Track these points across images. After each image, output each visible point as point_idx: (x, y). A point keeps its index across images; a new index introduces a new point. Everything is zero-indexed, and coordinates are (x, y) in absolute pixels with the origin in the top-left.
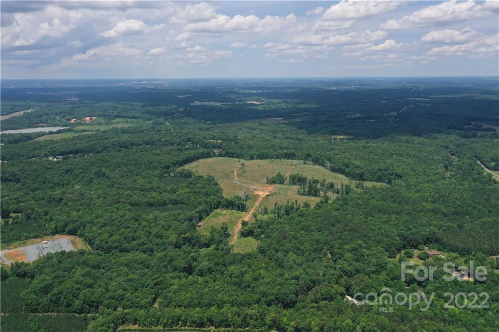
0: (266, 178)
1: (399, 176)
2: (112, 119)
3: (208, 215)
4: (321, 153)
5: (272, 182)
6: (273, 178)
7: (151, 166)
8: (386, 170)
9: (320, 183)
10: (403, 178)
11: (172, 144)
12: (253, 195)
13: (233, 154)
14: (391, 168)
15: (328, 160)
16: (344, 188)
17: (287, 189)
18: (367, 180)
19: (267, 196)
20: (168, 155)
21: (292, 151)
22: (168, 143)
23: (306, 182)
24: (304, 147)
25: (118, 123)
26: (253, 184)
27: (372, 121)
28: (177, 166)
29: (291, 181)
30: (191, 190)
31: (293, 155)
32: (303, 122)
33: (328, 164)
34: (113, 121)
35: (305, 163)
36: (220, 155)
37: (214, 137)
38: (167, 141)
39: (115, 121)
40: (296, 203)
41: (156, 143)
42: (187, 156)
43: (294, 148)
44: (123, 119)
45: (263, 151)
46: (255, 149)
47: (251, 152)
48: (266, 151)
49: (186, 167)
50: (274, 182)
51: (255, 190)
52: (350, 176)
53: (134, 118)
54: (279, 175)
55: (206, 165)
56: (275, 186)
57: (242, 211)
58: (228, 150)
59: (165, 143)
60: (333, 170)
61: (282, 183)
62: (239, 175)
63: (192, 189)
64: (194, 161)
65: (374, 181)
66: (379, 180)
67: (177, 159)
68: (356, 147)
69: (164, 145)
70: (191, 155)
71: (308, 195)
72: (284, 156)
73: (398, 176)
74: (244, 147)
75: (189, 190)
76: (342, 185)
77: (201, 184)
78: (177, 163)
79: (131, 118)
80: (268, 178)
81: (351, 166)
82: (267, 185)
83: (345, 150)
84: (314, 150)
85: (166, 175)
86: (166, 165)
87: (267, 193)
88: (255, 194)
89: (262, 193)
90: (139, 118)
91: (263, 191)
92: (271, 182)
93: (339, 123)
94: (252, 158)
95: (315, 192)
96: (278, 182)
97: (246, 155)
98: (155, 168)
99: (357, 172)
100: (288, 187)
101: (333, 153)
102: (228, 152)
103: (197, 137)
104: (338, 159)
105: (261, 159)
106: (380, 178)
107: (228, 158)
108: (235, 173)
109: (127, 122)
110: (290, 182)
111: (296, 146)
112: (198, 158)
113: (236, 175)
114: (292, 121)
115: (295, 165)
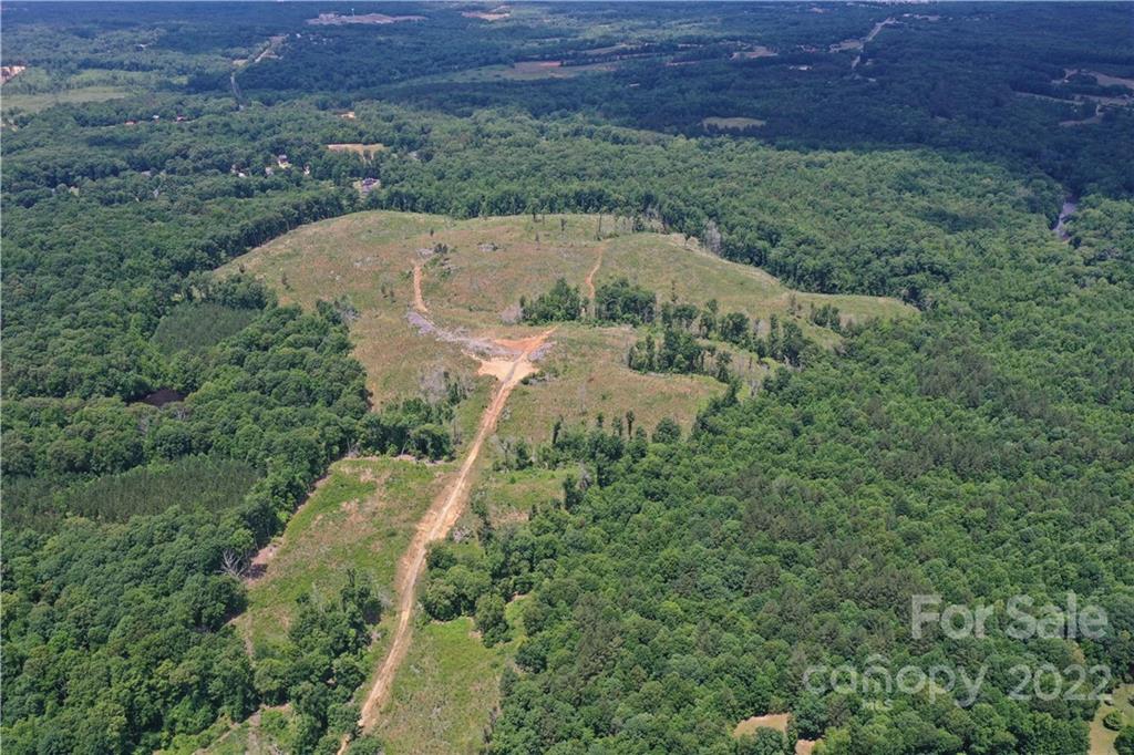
0: (518, 303)
1: (941, 274)
2: (72, 72)
3: (301, 498)
4: (685, 189)
5: (538, 316)
6: (541, 299)
7: (124, 267)
8: (898, 253)
9: (699, 318)
10: (955, 283)
11: (224, 168)
12: (478, 379)
13: (415, 200)
14: (913, 246)
15: (711, 217)
16: (781, 333)
17: (592, 345)
18: (841, 290)
19: (525, 382)
20: (195, 213)
21: (596, 185)
22: (209, 161)
23: (651, 312)
24: (632, 166)
25: (90, 84)
26: (474, 327)
27: (805, 68)
28: (223, 254)
29: (604, 307)
30: (247, 376)
31: (600, 198)
32: (616, 76)
33: (714, 233)
34: (73, 79)
35: (639, 228)
36: (374, 204)
37: (361, 134)
38: (207, 155)
39: (78, 78)
40: (630, 423)
41: (169, 164)
42: (258, 218)
43: (604, 174)
44: (107, 71)
45: (506, 188)
46: (482, 182)
47: (473, 191)
48: (515, 187)
49: (252, 262)
50: (547, 317)
51: (483, 354)
52: (785, 276)
53: (138, 70)
54: (562, 289)
55: (322, 250)
56: (550, 330)
57: (437, 457)
58: (396, 188)
59: (199, 164)
60: (730, 252)
61: (572, 315)
62: (429, 289)
63: (255, 369)
64: (285, 232)
65: (863, 291)
66: (879, 287)
67: (223, 231)
68: (789, 167)
69: (196, 170)
70: (270, 215)
71: (663, 369)
72: (573, 202)
73: (937, 273)
74: (448, 173)
75: (242, 376)
76: (774, 326)
77: (290, 345)
78: (223, 244)
79: (129, 70)
80: (528, 303)
81: (786, 240)
82: (525, 327)
83: (755, 175)
84: (662, 181)
85: (177, 297)
86: (179, 258)
87: (524, 370)
88: (481, 372)
89: (508, 370)
90: (151, 69)
91: (510, 357)
92: (535, 315)
93: (718, 78)
94: (473, 211)
95: (687, 358)
96: (559, 314)
97: (455, 203)
98: (137, 272)
99: (810, 263)
100: (594, 333)
101: (723, 190)
102: (397, 193)
103: (306, 137)
104: (743, 213)
105: (502, 212)
106: (883, 282)
107: (399, 214)
108: (417, 279)
109: (113, 82)
110: (599, 312)
111: (607, 165)
112: (298, 222)
113: (418, 291)
114: (585, 72)
115: (611, 236)
